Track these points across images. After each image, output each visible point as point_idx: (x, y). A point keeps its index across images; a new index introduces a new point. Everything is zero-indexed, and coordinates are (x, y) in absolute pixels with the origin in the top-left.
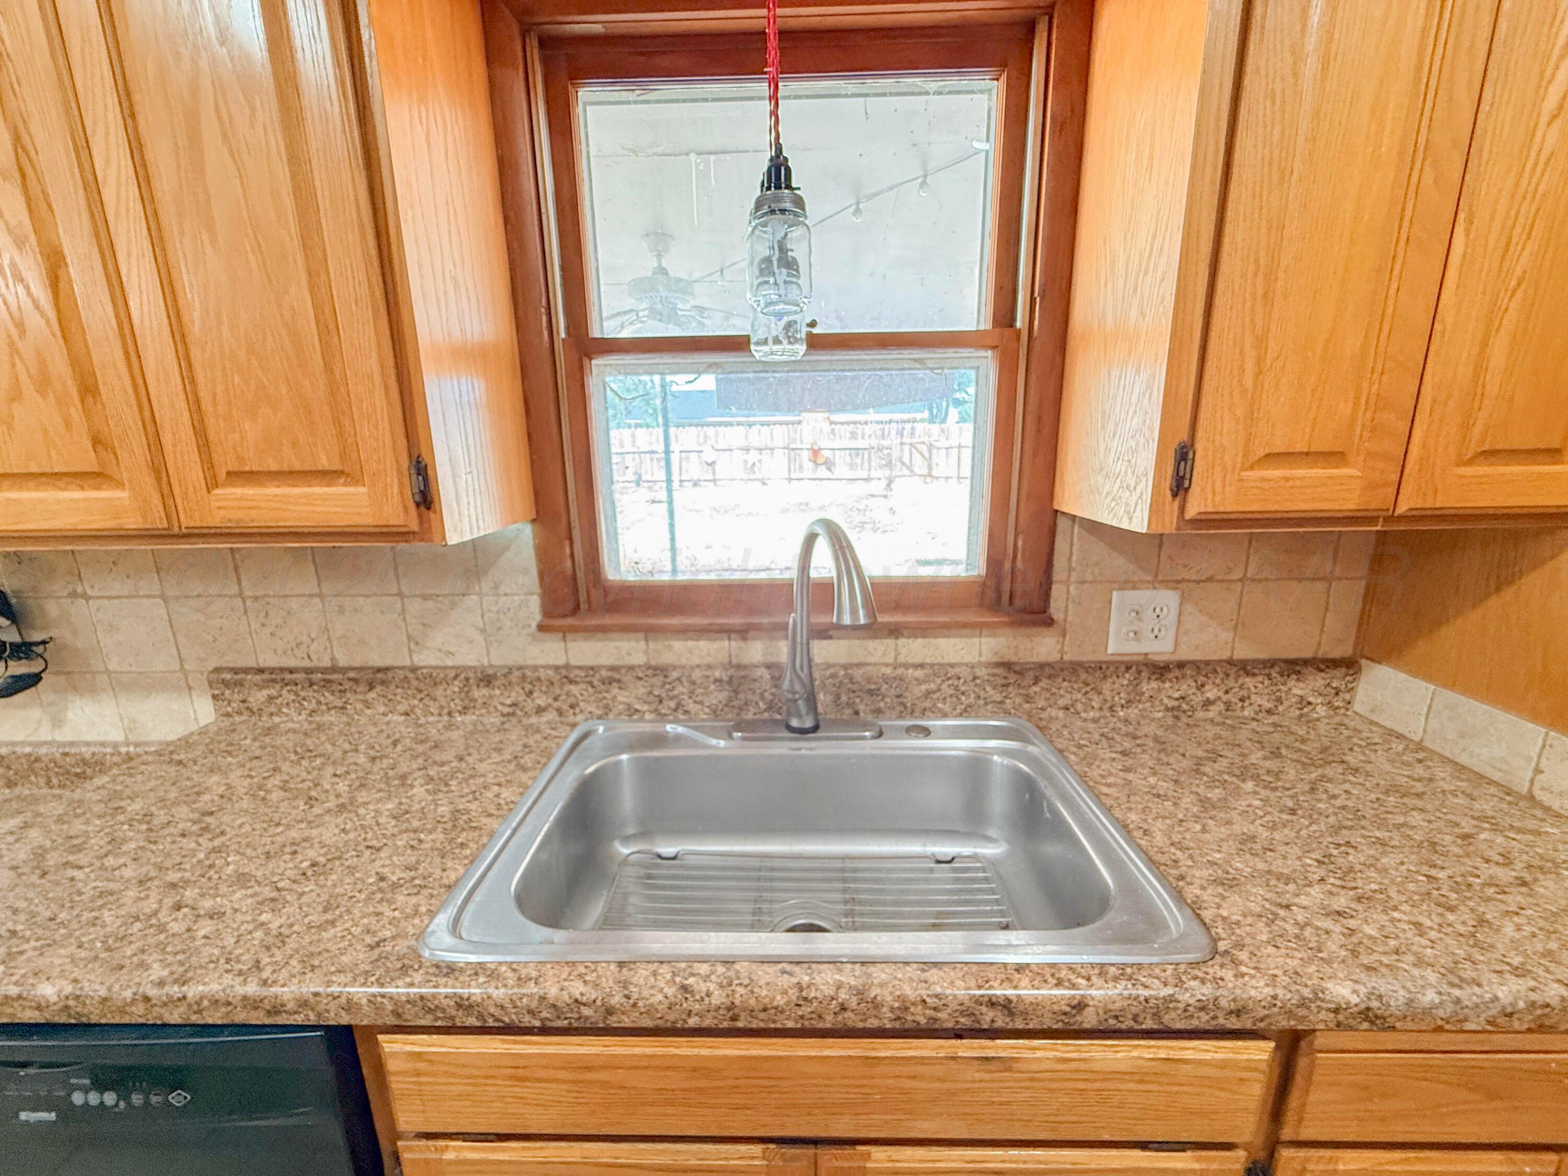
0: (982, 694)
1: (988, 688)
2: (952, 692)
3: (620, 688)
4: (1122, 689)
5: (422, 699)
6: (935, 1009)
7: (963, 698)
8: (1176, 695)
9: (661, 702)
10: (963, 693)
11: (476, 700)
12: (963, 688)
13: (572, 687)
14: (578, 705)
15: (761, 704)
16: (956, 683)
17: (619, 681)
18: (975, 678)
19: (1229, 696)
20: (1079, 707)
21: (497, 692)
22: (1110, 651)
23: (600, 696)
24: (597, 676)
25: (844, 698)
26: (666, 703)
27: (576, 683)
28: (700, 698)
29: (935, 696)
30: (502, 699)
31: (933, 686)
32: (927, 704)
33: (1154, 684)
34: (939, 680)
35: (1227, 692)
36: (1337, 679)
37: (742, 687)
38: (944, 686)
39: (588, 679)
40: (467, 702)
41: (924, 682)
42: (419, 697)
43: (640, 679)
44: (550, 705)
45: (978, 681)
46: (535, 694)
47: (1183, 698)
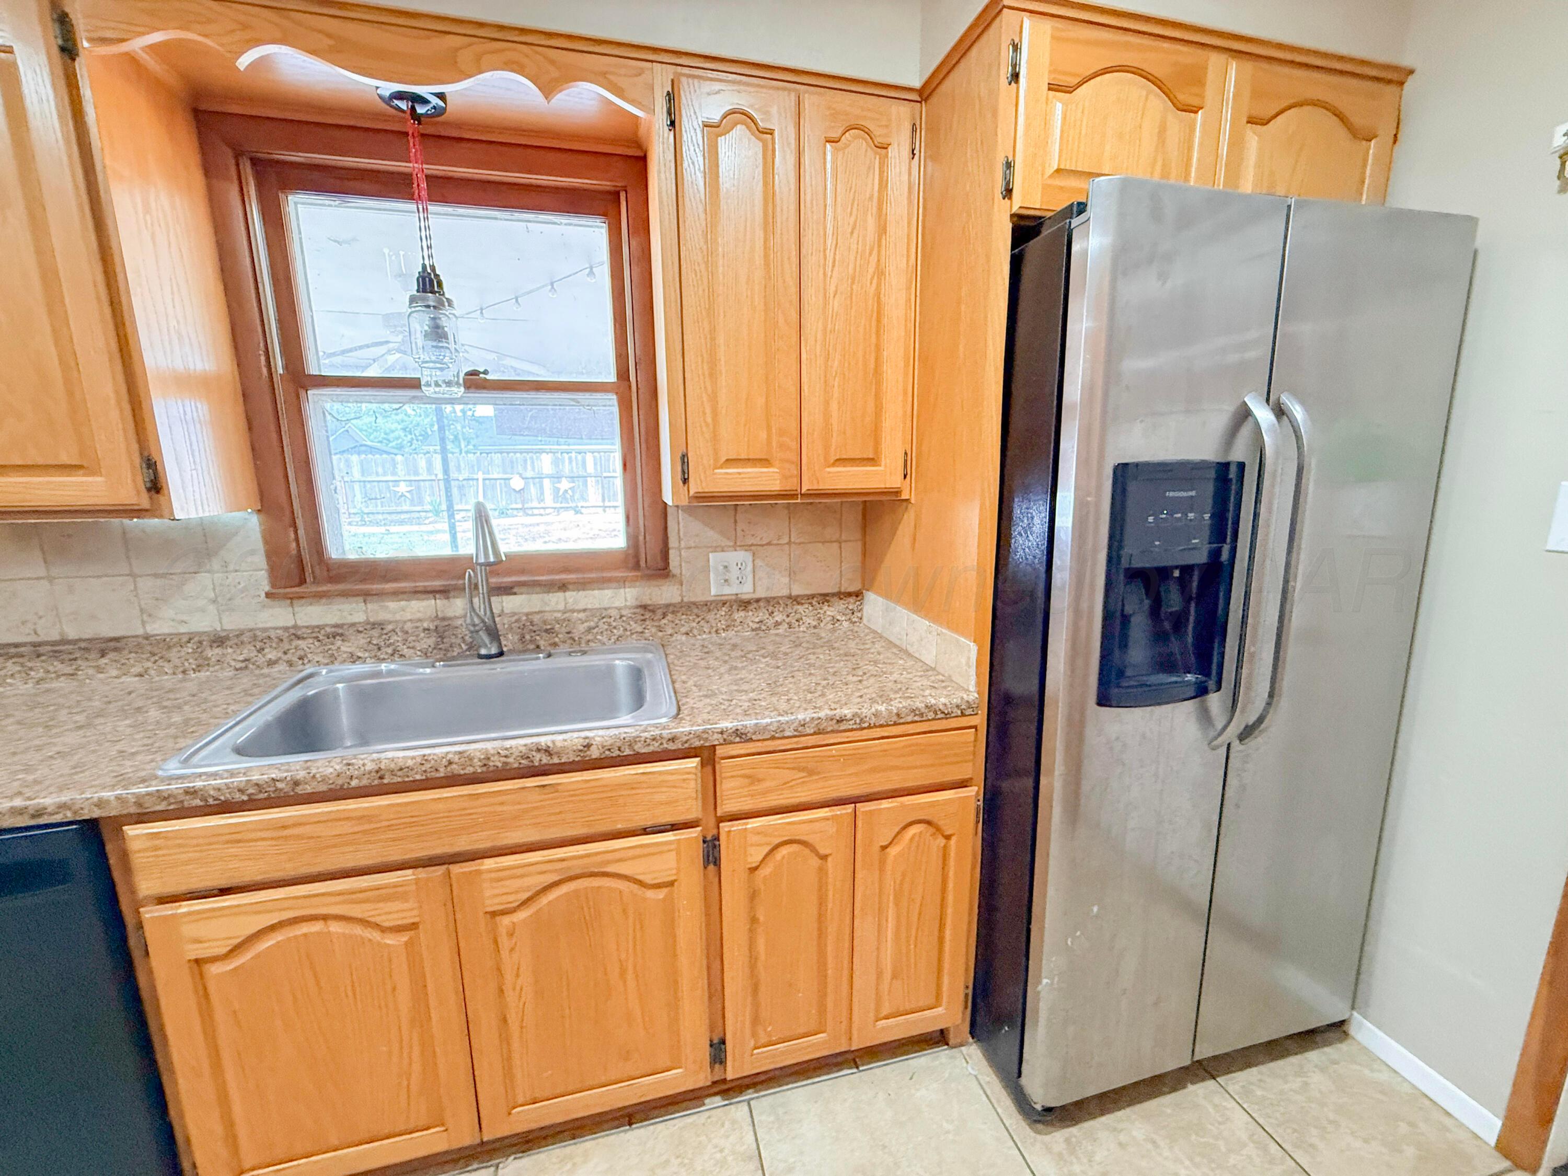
0: (628, 627)
1: (632, 623)
2: (606, 627)
3: (343, 640)
4: (722, 619)
5: (155, 662)
6: (506, 757)
7: (615, 631)
8: (757, 620)
9: (379, 649)
10: (615, 628)
11: (209, 659)
12: (614, 624)
13: (300, 642)
14: (306, 655)
15: (463, 645)
16: (609, 620)
17: (341, 635)
18: (621, 617)
19: (789, 619)
20: (695, 632)
21: (230, 650)
22: (713, 593)
23: (326, 648)
24: (323, 632)
25: (528, 637)
26: (384, 650)
27: (304, 638)
28: (411, 645)
29: (595, 631)
30: (235, 657)
31: (592, 624)
32: (590, 637)
33: (742, 614)
34: (596, 620)
35: (788, 616)
36: (852, 603)
37: (447, 633)
38: (601, 624)
39: (314, 635)
40: (200, 661)
41: (586, 621)
42: (153, 659)
43: (361, 632)
44: (280, 658)
45: (624, 618)
46: (266, 651)
47: (761, 622)
